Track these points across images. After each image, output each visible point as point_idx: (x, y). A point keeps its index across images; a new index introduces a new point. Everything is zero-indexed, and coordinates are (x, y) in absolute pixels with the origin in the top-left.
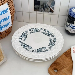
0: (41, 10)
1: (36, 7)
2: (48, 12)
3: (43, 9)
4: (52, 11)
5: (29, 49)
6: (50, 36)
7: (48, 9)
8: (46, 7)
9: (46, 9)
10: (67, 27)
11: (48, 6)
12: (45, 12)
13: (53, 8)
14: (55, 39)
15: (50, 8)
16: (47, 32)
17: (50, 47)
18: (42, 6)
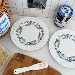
0: (34, 7)
1: (29, 4)
2: (40, 8)
3: (35, 6)
4: (44, 8)
5: (23, 42)
6: (40, 29)
7: (40, 6)
8: (38, 4)
9: (38, 6)
10: (57, 22)
11: (40, 4)
12: (38, 8)
13: (44, 6)
14: (43, 34)
15: (42, 5)
16: (38, 25)
17: (38, 40)
18: (34, 3)
